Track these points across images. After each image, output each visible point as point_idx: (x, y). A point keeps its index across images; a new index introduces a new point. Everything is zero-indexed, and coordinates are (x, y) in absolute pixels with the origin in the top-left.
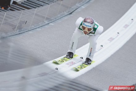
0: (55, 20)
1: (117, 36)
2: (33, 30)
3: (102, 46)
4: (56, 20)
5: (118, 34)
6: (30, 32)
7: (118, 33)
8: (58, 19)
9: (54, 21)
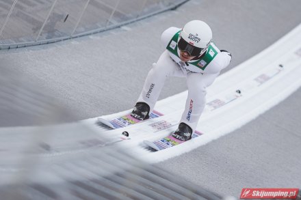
0: (135, 19)
1: (277, 74)
2: (80, 36)
3: (240, 92)
4: (137, 20)
5: (280, 68)
6: (74, 42)
7: (281, 66)
8: (142, 19)
9: (133, 22)
